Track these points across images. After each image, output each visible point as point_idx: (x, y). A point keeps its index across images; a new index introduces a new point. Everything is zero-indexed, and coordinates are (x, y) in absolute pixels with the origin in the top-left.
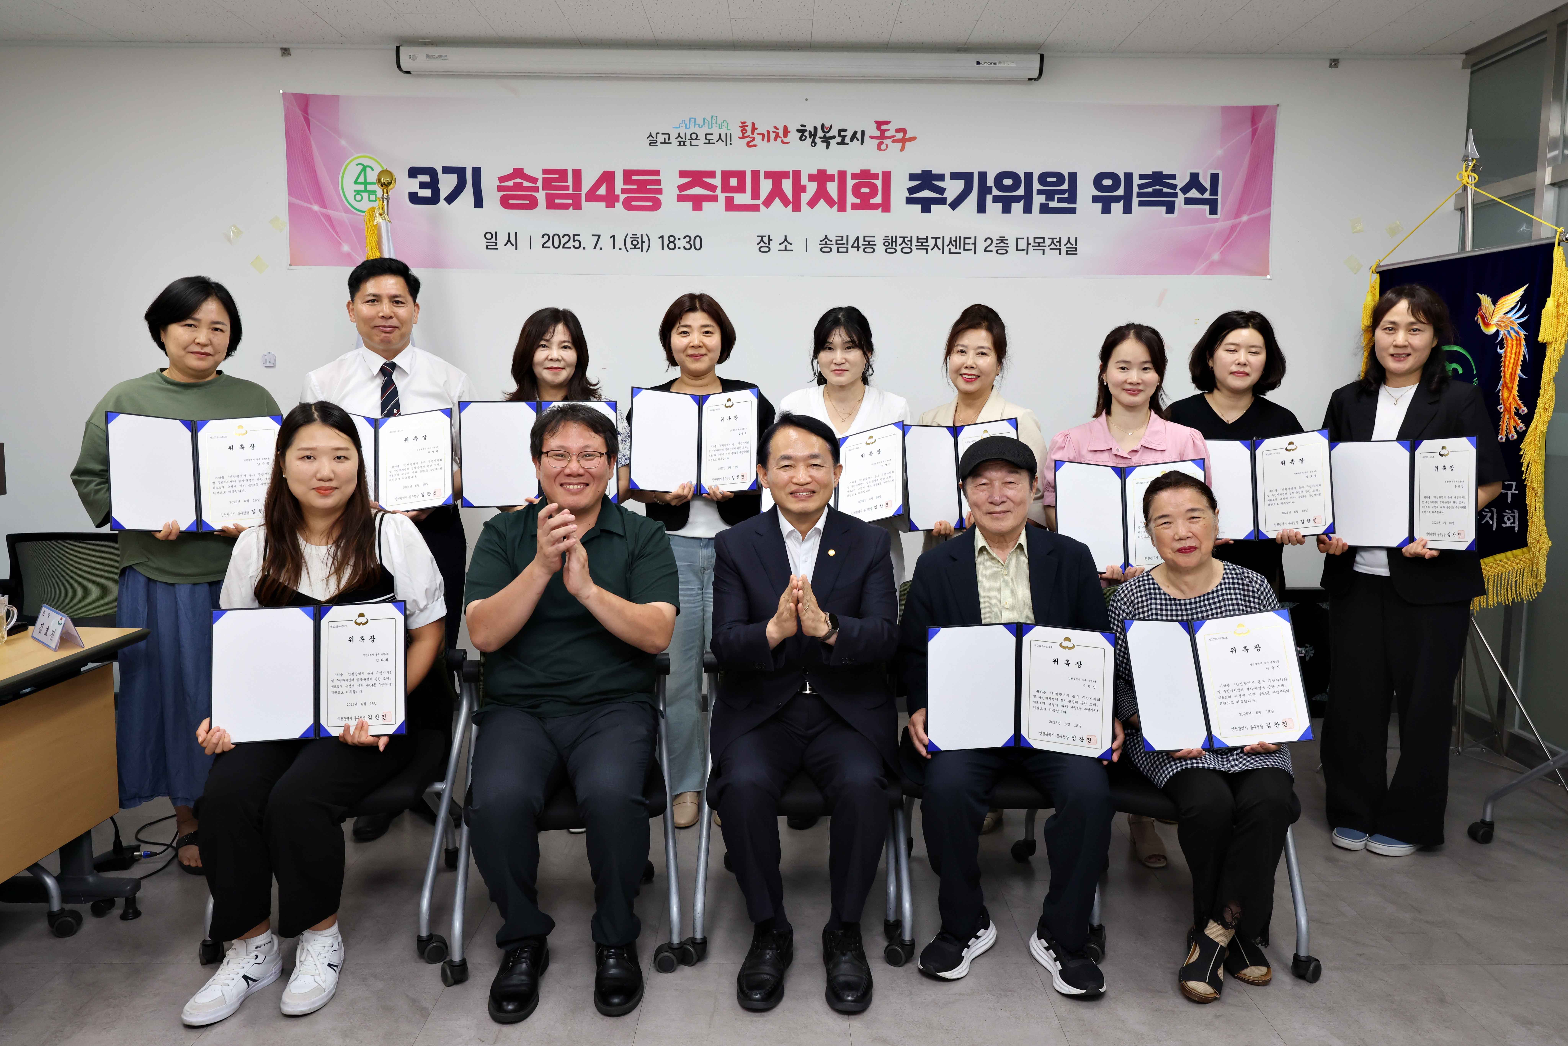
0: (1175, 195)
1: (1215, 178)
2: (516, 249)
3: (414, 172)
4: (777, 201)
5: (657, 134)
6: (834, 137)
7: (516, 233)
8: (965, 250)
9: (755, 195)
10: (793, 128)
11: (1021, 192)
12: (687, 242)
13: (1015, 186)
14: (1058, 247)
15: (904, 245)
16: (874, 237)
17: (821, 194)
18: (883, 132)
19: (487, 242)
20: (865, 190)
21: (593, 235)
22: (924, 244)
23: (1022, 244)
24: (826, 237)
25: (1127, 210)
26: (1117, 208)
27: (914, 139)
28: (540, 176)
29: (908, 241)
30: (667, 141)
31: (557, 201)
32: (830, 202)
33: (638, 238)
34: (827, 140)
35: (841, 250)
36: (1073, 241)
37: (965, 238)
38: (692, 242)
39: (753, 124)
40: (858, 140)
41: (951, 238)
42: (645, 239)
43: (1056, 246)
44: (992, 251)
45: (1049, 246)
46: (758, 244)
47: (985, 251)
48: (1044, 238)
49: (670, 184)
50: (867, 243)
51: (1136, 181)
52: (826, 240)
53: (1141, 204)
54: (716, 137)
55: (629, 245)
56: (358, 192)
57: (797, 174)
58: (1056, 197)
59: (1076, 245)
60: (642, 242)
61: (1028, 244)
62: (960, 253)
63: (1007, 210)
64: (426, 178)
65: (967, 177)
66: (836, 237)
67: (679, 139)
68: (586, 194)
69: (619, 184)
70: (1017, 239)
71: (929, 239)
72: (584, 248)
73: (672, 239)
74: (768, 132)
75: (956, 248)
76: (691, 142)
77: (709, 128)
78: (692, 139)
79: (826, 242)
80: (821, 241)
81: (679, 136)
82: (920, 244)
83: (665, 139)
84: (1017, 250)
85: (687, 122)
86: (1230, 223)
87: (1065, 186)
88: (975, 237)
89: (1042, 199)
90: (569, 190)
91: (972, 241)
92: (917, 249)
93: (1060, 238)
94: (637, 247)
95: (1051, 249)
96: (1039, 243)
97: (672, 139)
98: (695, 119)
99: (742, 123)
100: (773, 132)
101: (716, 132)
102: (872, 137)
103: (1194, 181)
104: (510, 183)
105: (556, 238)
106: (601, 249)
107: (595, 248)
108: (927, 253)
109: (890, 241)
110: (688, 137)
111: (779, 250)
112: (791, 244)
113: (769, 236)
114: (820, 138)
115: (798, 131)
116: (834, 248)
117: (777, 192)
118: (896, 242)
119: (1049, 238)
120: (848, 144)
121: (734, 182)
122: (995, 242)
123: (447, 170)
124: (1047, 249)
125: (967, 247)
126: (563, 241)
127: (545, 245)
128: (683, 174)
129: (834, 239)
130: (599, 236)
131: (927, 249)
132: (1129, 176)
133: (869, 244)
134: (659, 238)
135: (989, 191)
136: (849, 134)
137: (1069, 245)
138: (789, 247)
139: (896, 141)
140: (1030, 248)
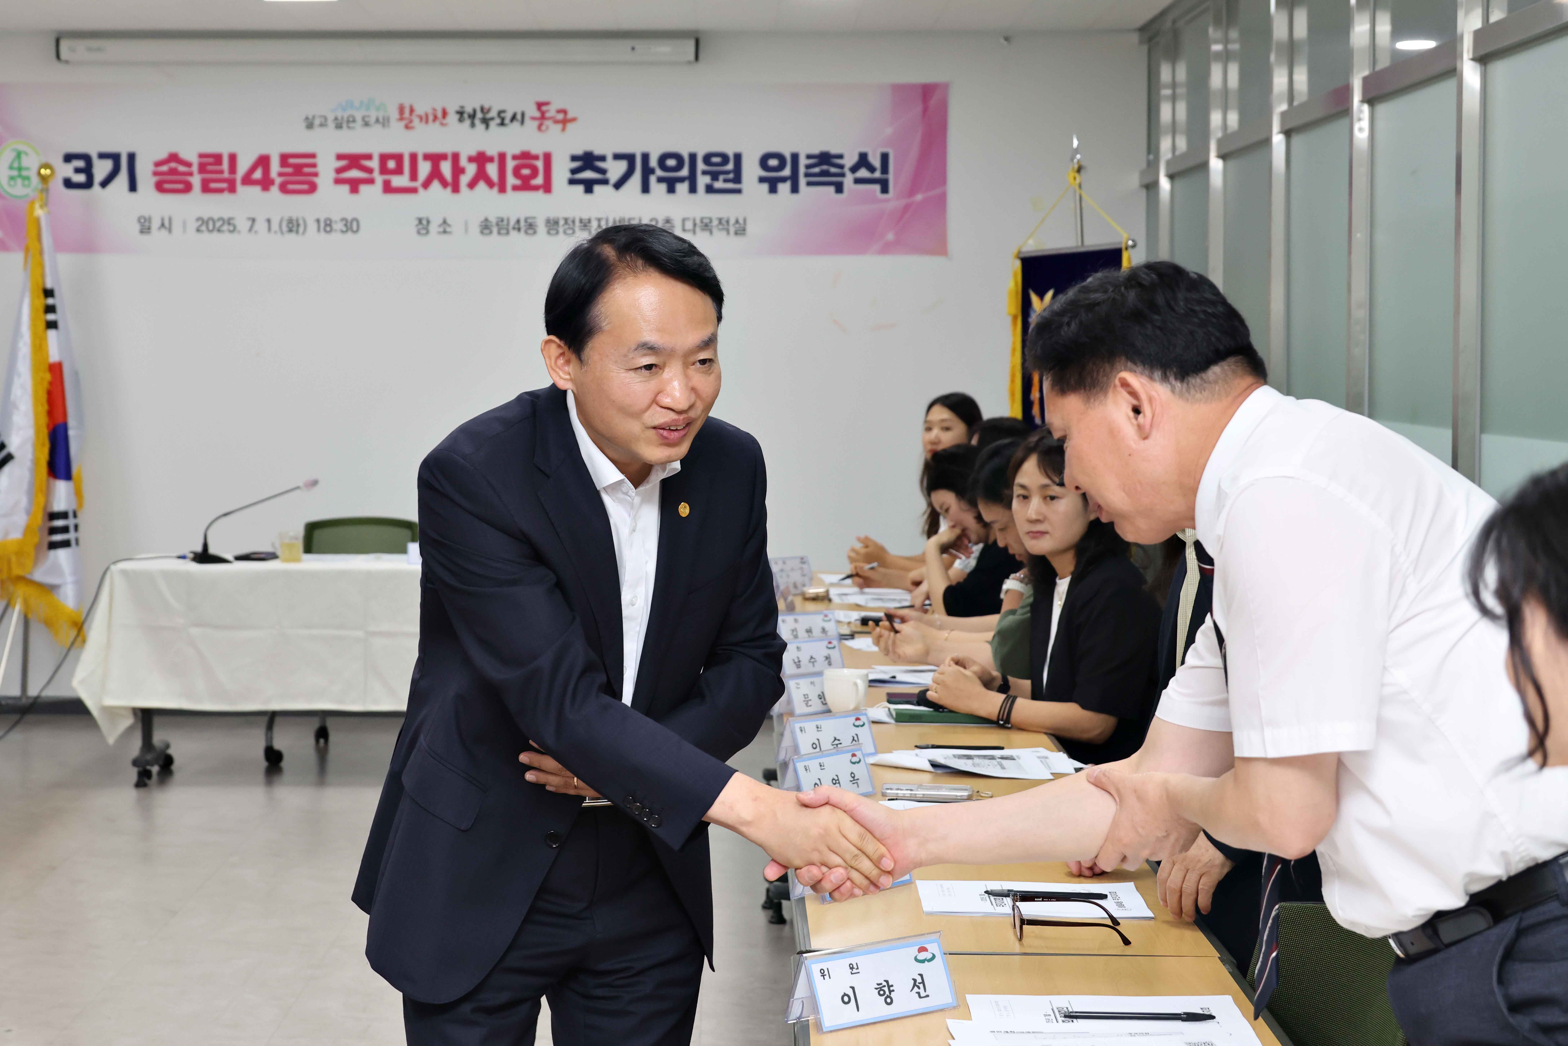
0: (843, 175)
1: (885, 158)
2: (170, 233)
3: (68, 158)
4: (436, 185)
5: (313, 117)
6: (493, 119)
7: (170, 217)
9: (414, 176)
10: (452, 110)
11: (685, 172)
12: (344, 225)
13: (679, 167)
14: (726, 228)
15: (567, 227)
16: (536, 218)
17: (481, 176)
18: (543, 113)
19: (141, 227)
20: (526, 172)
21: (248, 219)
22: (587, 225)
23: (689, 225)
24: (486, 219)
25: (795, 189)
26: (784, 188)
27: (575, 119)
28: (195, 160)
29: (571, 222)
30: (324, 124)
31: (212, 185)
32: (490, 184)
33: (294, 221)
34: (486, 122)
35: (501, 232)
36: (741, 221)
38: (349, 225)
39: (411, 106)
40: (518, 121)
42: (301, 222)
43: (724, 226)
45: (717, 227)
46: (416, 226)
48: (711, 219)
49: (327, 167)
50: (529, 225)
51: (803, 162)
52: (486, 222)
53: (809, 184)
54: (373, 120)
55: (285, 228)
56: (12, 178)
57: (456, 156)
58: (721, 177)
59: (745, 226)
60: (298, 225)
61: (695, 225)
63: (671, 190)
64: (81, 164)
65: (630, 158)
66: (497, 218)
67: (336, 122)
68: (242, 179)
69: (275, 167)
70: (684, 220)
71: (593, 220)
72: (239, 232)
73: (328, 222)
74: (427, 114)
76: (348, 125)
77: (366, 110)
78: (349, 122)
79: (486, 224)
80: (481, 223)
81: (336, 119)
82: (583, 225)
83: (321, 122)
85: (344, 105)
86: (903, 202)
87: (730, 167)
89: (707, 179)
90: (224, 174)
92: (580, 230)
93: (728, 218)
94: (292, 230)
95: (718, 230)
96: (707, 224)
97: (330, 122)
98: (352, 101)
99: (400, 105)
100: (432, 114)
101: (373, 115)
102: (532, 118)
103: (863, 161)
104: (164, 168)
105: (211, 222)
106: (256, 232)
107: (250, 231)
109: (552, 223)
110: (345, 120)
111: (438, 233)
112: (451, 226)
113: (428, 218)
114: (479, 119)
115: (457, 112)
116: (495, 230)
117: (435, 174)
118: (558, 223)
119: (717, 219)
120: (508, 125)
123: (102, 156)
124: (715, 231)
126: (218, 224)
127: (199, 229)
128: (340, 157)
129: (494, 221)
130: (254, 220)
132: (795, 157)
133: (531, 226)
134: (316, 221)
135: (652, 171)
136: (508, 116)
137: (737, 226)
138: (448, 229)
139: (556, 122)
140: (698, 229)
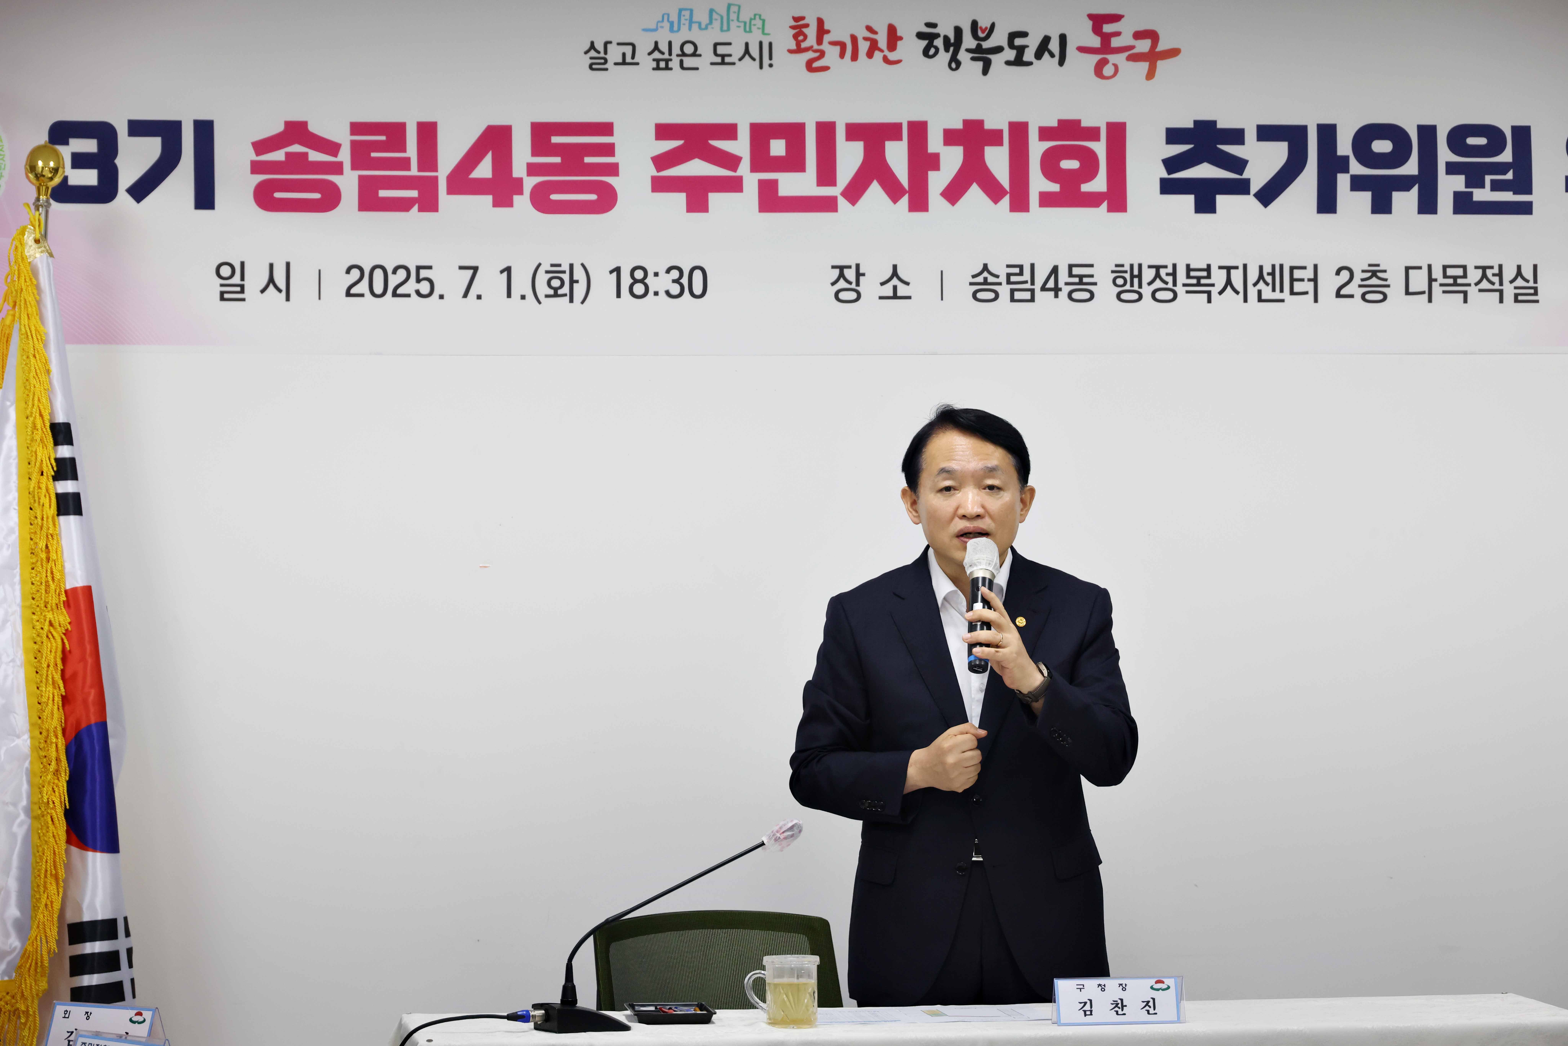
2: (288, 299)
3: (61, 132)
4: (875, 191)
5: (606, 44)
6: (999, 50)
7: (288, 265)
8: (1292, 293)
9: (826, 175)
10: (908, 30)
11: (1411, 168)
12: (674, 281)
13: (1399, 156)
14: (1497, 286)
15: (1158, 284)
16: (1092, 266)
17: (973, 173)
18: (1106, 38)
19: (222, 285)
20: (1070, 164)
21: (461, 268)
22: (1203, 281)
23: (1419, 281)
24: (985, 268)
27: (1173, 53)
28: (343, 137)
29: (1168, 274)
30: (628, 59)
31: (383, 193)
32: (994, 191)
33: (564, 272)
34: (983, 56)
35: (1018, 295)
36: (1528, 273)
37: (1292, 269)
38: (685, 281)
39: (820, 22)
40: (1052, 55)
41: (1261, 268)
42: (579, 274)
43: (1493, 284)
44: (1352, 296)
45: (1477, 284)
46: (833, 284)
47: (1338, 295)
48: (1464, 268)
49: (635, 154)
50: (1076, 280)
52: (985, 274)
54: (737, 51)
55: (543, 289)
57: (918, 130)
58: (1488, 179)
59: (1535, 281)
60: (573, 282)
61: (1431, 280)
62: (1282, 301)
63: (1381, 206)
64: (89, 146)
65: (1293, 136)
66: (1008, 266)
67: (656, 55)
68: (451, 178)
69: (522, 153)
70: (1407, 269)
71: (1214, 270)
72: (441, 297)
73: (639, 274)
74: (854, 39)
75: (1274, 290)
76: (681, 62)
77: (722, 30)
78: (684, 54)
79: (986, 279)
80: (974, 276)
81: (656, 48)
82: (1194, 281)
83: (624, 55)
84: (1408, 293)
85: (674, 18)
87: (1507, 156)
88: (1316, 267)
89: (1458, 183)
90: (409, 169)
91: (1309, 273)
92: (1188, 292)
93: (1500, 267)
94: (560, 292)
95: (1480, 291)
96: (1455, 278)
97: (642, 55)
98: (691, 11)
99: (796, 19)
100: (865, 39)
101: (737, 40)
102: (1082, 49)
104: (278, 156)
105: (378, 273)
106: (479, 297)
107: (465, 295)
108: (1209, 301)
109: (1127, 276)
110: (676, 50)
111: (881, 298)
112: (907, 284)
113: (858, 266)
114: (968, 50)
115: (920, 36)
116: (1004, 290)
117: (874, 169)
118: (1140, 276)
119: (1476, 267)
120: (1030, 64)
121: (778, 148)
122: (1358, 276)
123: (138, 128)
124: (1472, 291)
125: (1298, 287)
126: (394, 280)
127: (353, 291)
128: (663, 131)
129: (1002, 272)
130: (475, 269)
131: (1209, 293)
133: (1081, 283)
134: (611, 272)
135: (1343, 165)
136: (1032, 43)
137: (1520, 282)
138: (902, 290)
139: (1135, 58)
140: (1436, 289)
